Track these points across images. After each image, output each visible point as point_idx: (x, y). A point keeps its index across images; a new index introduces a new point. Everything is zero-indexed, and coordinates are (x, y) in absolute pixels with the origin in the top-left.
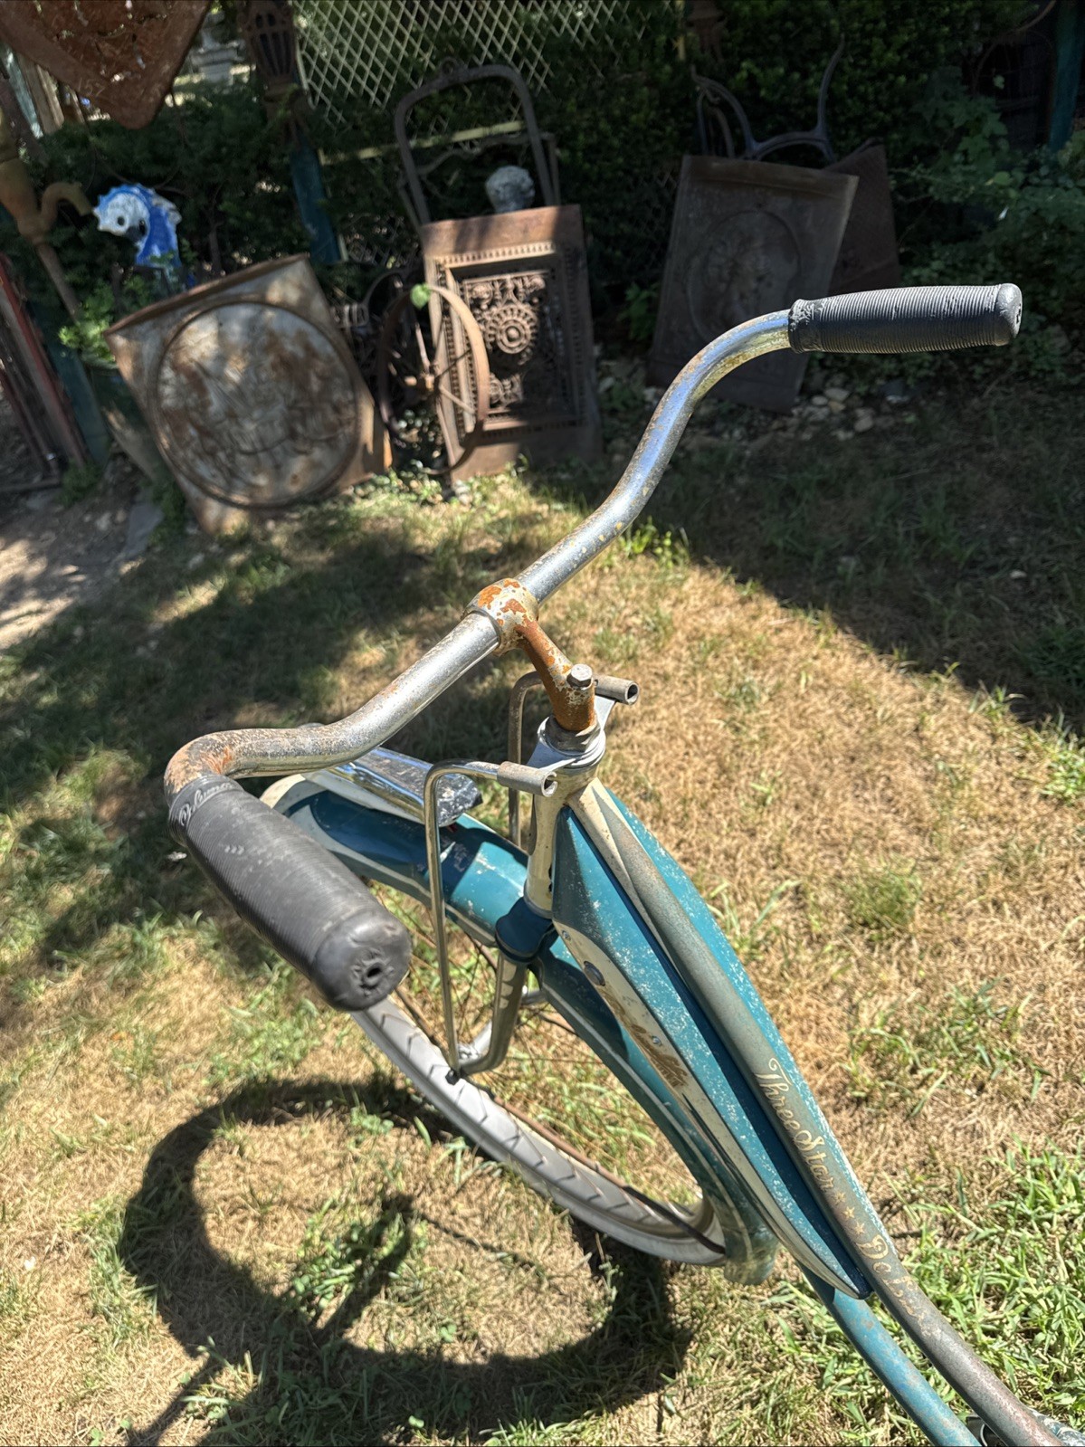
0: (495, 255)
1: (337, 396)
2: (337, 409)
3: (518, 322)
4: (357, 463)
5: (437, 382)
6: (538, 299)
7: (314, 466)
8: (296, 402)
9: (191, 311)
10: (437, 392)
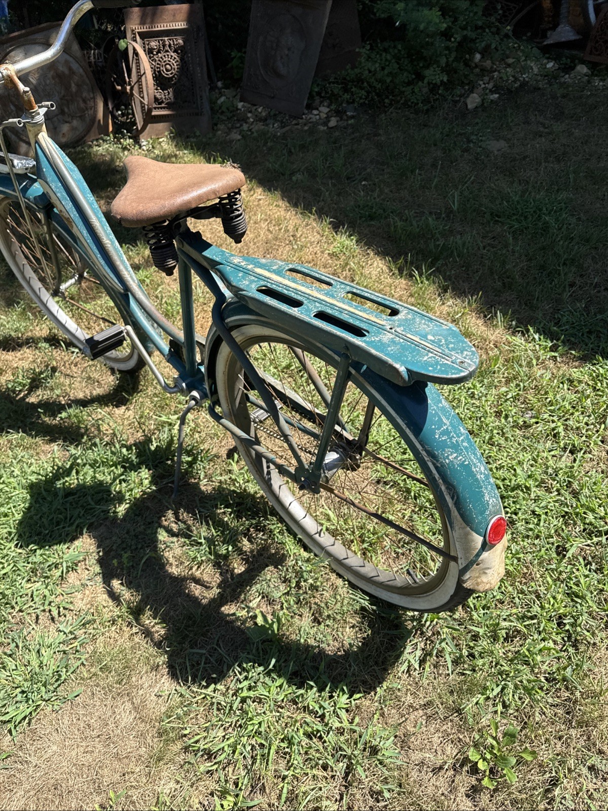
0: (161, 27)
1: (85, 94)
2: (84, 101)
3: (171, 62)
4: (95, 129)
5: (132, 89)
6: (181, 51)
7: (73, 129)
8: (64, 96)
9: (11, 46)
10: (132, 94)
